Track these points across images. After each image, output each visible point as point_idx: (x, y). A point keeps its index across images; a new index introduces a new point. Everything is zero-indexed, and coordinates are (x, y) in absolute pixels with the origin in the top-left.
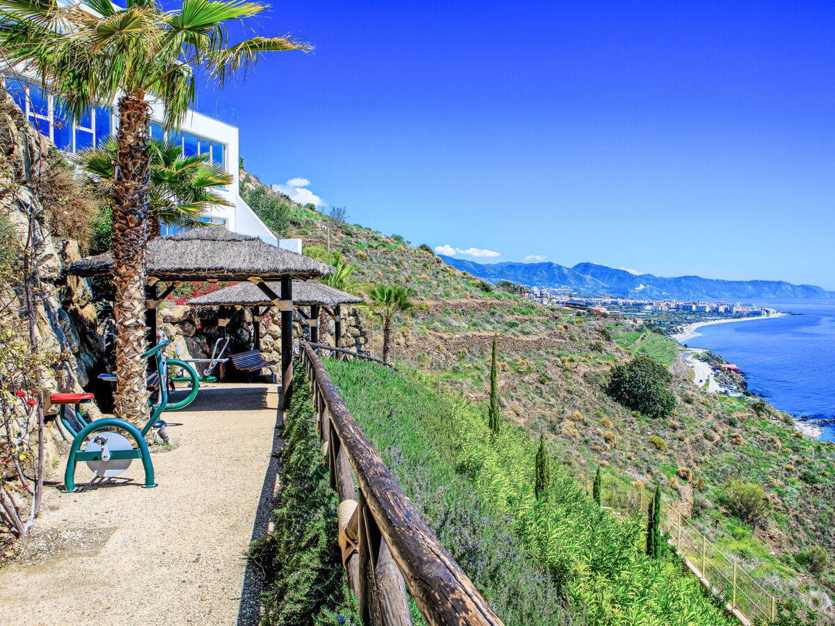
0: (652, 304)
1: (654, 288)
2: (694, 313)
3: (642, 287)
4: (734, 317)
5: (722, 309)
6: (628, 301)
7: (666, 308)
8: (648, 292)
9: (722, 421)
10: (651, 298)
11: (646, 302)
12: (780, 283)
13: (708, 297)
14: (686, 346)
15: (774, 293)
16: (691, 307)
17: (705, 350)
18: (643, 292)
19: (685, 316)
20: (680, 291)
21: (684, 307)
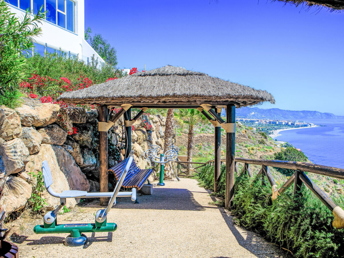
0: (258, 121)
1: (259, 114)
2: (277, 125)
3: (253, 113)
4: (296, 127)
5: (290, 123)
6: (248, 119)
7: (265, 122)
8: (256, 116)
9: (330, 181)
10: (257, 118)
11: (256, 120)
12: (315, 112)
13: (283, 118)
14: (276, 140)
15: (312, 116)
16: (276, 122)
17: (285, 142)
18: (254, 115)
19: (273, 126)
20: (270, 115)
21: (273, 122)
